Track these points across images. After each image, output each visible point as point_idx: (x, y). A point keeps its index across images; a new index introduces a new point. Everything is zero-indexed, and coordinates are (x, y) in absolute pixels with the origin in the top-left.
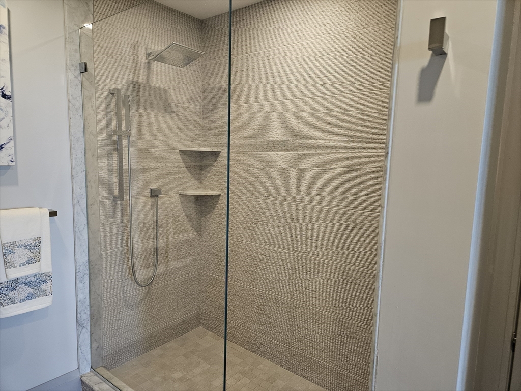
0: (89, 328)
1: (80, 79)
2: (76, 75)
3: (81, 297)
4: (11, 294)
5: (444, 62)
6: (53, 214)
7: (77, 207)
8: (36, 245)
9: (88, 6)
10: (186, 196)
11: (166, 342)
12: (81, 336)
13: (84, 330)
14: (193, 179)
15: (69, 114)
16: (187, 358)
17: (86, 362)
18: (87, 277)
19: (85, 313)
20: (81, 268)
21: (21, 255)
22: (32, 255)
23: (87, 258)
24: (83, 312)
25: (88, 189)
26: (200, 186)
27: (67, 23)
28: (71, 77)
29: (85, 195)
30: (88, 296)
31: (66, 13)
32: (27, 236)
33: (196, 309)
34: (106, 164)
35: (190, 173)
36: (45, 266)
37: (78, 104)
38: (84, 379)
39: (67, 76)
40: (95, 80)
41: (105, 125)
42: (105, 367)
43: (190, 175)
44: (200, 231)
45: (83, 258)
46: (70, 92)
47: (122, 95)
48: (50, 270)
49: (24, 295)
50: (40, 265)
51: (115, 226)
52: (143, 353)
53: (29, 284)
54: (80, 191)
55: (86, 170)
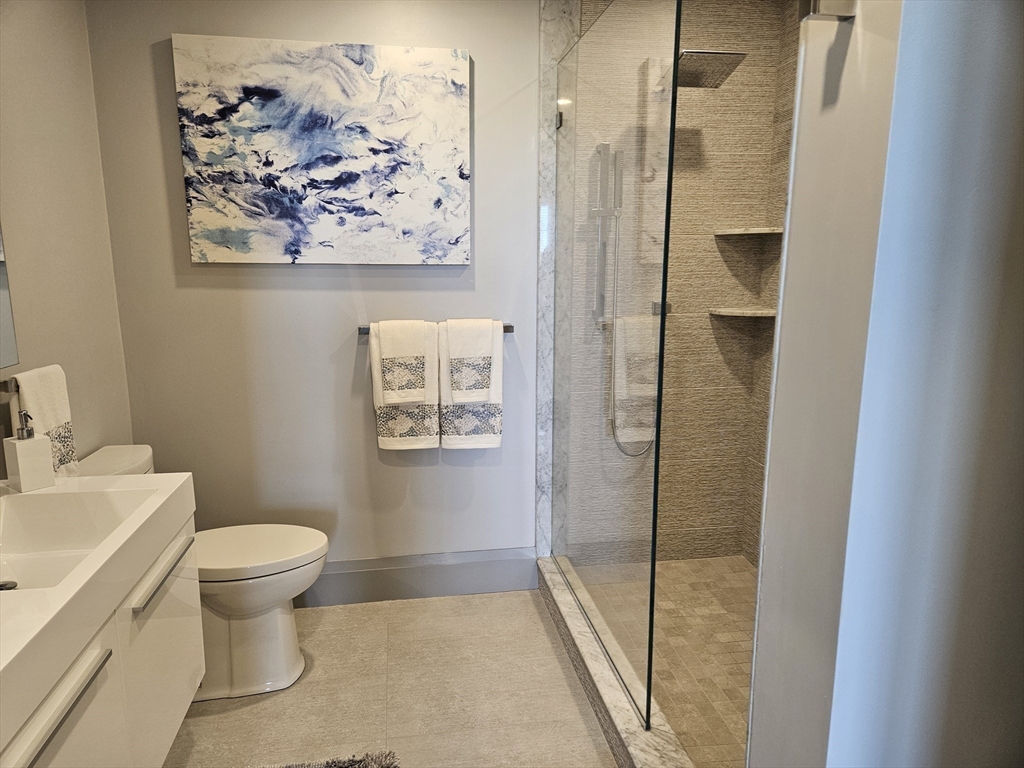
0: (550, 495)
1: (555, 138)
2: (550, 133)
3: (541, 449)
4: (457, 422)
5: (851, 29)
6: (508, 329)
7: (541, 322)
8: (486, 367)
9: (572, 24)
10: (723, 317)
11: (672, 558)
12: (540, 504)
13: (544, 497)
14: (741, 288)
15: (539, 190)
16: (694, 590)
17: (544, 542)
18: (550, 423)
19: (547, 474)
20: (544, 409)
21: (469, 376)
22: (480, 378)
23: (551, 397)
24: (543, 471)
25: (557, 299)
26: (755, 301)
27: (542, 59)
28: (544, 137)
29: (552, 306)
30: (550, 451)
31: (542, 44)
32: (476, 354)
33: (735, 521)
34: (585, 261)
35: (735, 275)
36: (494, 395)
37: (550, 175)
38: (540, 562)
39: (539, 136)
40: (576, 135)
41: (586, 203)
42: (570, 559)
43: (734, 280)
44: (752, 383)
45: (547, 396)
46: (541, 159)
47: (612, 152)
48: (500, 402)
49: (470, 426)
50: (488, 393)
51: (593, 356)
52: (630, 562)
53: (475, 414)
54: (547, 301)
55: (555, 271)
